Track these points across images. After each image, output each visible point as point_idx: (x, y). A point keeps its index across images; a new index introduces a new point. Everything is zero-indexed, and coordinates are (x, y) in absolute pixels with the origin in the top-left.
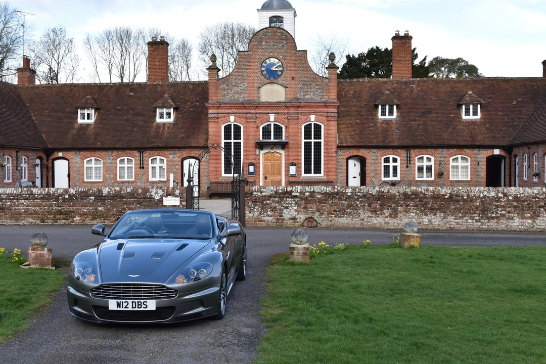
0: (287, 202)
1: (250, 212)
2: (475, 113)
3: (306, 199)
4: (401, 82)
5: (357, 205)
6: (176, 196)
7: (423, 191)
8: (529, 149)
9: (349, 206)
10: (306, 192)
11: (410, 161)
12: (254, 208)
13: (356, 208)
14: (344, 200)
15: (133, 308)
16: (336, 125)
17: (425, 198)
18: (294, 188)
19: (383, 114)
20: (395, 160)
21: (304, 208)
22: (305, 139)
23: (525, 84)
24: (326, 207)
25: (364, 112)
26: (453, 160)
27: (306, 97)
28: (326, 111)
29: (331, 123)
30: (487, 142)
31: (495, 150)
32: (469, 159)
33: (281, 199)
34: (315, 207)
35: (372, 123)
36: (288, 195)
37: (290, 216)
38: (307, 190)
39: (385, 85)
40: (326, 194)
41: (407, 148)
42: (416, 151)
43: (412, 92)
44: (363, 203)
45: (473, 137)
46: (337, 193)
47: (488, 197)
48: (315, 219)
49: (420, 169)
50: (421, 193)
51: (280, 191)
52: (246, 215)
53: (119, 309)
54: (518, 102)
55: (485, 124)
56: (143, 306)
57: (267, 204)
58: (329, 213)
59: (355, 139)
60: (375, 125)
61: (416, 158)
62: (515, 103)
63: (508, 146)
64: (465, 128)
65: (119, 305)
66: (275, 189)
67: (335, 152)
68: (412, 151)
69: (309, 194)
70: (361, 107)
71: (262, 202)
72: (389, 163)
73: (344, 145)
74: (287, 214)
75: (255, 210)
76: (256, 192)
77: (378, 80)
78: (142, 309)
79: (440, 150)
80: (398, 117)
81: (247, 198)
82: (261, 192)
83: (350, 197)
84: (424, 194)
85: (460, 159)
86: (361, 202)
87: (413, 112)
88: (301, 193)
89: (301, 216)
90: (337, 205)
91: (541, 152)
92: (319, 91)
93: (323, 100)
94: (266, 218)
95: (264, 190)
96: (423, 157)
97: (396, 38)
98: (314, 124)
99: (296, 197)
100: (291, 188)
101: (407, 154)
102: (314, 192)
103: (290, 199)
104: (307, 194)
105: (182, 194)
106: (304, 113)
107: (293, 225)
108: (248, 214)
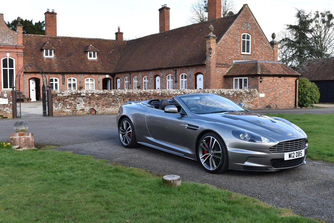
0: (79, 100)
1: (56, 107)
2: (94, 57)
3: (90, 98)
4: (52, 38)
5: (117, 100)
6: (5, 98)
7: (149, 92)
8: (130, 74)
9: (113, 101)
10: (89, 93)
11: (64, 80)
12: (58, 104)
13: (116, 102)
14: (111, 98)
15: (296, 157)
16: (22, 60)
17: (150, 95)
18: (82, 91)
19: (47, 54)
20: (56, 80)
21: (89, 103)
22: (3, 67)
23: (114, 43)
24: (101, 102)
25: (35, 53)
26: (86, 80)
27: (4, 42)
28: (16, 51)
29: (19, 58)
30: (103, 72)
31: (106, 75)
32: (94, 80)
33: (75, 98)
34: (95, 102)
35: (41, 59)
36: (79, 96)
37: (81, 109)
38: (89, 92)
39: (44, 39)
40: (100, 94)
41: (63, 74)
42: (67, 75)
43: (59, 43)
44: (120, 99)
45: (95, 68)
46: (106, 94)
47: (178, 94)
48: (95, 109)
49: (70, 85)
50: (148, 93)
51: (74, 93)
52: (54, 109)
53: (290, 159)
54: (112, 52)
55: (100, 62)
56: (300, 154)
57: (67, 101)
58: (103, 105)
59: (33, 68)
60: (43, 61)
61: (68, 79)
62: (111, 52)
63: (113, 73)
64: (91, 64)
65: (290, 156)
66: (70, 92)
67: (23, 75)
68: (65, 75)
69: (91, 94)
70: (33, 50)
71: (63, 101)
72: (53, 82)
73: (28, 71)
74: (79, 107)
75: (59, 105)
76: (59, 94)
77: (39, 36)
78: (300, 157)
79: (80, 75)
80: (55, 57)
81: (54, 98)
82: (62, 94)
83: (113, 96)
84: (150, 94)
85: (89, 80)
86: (119, 98)
87: (62, 54)
88: (86, 94)
89: (87, 108)
90: (107, 100)
91: (141, 76)
92: (12, 39)
93: (15, 44)
94: (66, 110)
95: (64, 93)
96: (71, 79)
97: (47, 13)
98: (9, 59)
99: (84, 96)
100: (80, 91)
101: (63, 77)
102: (93, 93)
103: (81, 98)
104: (90, 95)
105: (9, 97)
106: (2, 52)
107: (83, 113)
108: (55, 108)
